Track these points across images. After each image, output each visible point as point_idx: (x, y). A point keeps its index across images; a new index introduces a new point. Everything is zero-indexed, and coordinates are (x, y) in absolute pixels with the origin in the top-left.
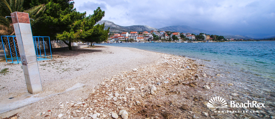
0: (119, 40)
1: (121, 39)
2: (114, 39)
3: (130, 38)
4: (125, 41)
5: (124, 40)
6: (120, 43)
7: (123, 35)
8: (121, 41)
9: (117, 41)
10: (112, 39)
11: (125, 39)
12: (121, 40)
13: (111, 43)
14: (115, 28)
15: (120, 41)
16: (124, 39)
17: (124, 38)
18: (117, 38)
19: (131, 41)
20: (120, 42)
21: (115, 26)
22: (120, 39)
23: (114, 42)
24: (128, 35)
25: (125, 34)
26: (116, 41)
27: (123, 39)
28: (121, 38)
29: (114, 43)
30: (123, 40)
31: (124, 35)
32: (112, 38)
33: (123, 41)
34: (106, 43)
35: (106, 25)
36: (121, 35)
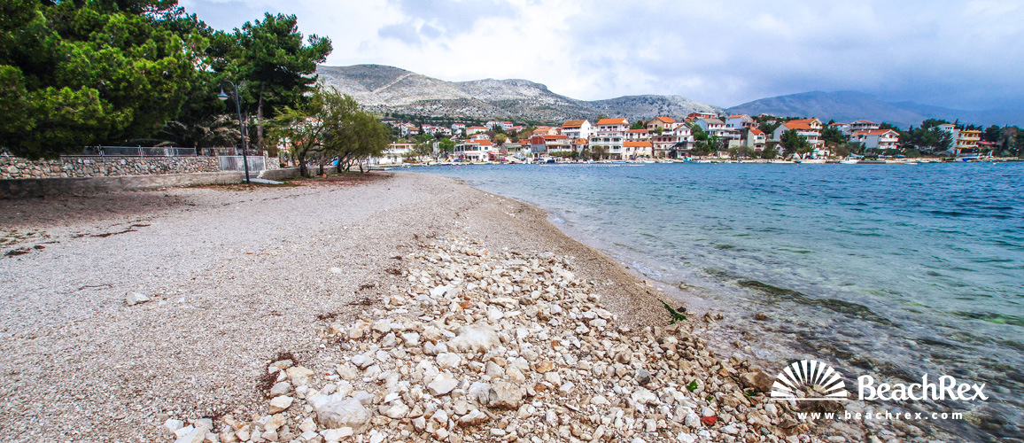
0: (548, 151)
1: (555, 147)
2: (530, 149)
3: (595, 143)
4: (574, 156)
5: (569, 150)
6: (549, 162)
7: (568, 131)
8: (556, 155)
10: (523, 146)
11: (575, 146)
12: (555, 151)
13: (514, 163)
15: (551, 154)
16: (568, 147)
17: (569, 142)
18: (541, 143)
19: (596, 158)
20: (547, 159)
21: (552, 101)
22: (551, 147)
23: (525, 160)
24: (590, 131)
25: (576, 128)
26: (536, 155)
27: (564, 147)
28: (558, 143)
30: (564, 150)
31: (574, 130)
32: (524, 143)
33: (565, 155)
34: (494, 162)
35: (519, 97)
36: (559, 131)
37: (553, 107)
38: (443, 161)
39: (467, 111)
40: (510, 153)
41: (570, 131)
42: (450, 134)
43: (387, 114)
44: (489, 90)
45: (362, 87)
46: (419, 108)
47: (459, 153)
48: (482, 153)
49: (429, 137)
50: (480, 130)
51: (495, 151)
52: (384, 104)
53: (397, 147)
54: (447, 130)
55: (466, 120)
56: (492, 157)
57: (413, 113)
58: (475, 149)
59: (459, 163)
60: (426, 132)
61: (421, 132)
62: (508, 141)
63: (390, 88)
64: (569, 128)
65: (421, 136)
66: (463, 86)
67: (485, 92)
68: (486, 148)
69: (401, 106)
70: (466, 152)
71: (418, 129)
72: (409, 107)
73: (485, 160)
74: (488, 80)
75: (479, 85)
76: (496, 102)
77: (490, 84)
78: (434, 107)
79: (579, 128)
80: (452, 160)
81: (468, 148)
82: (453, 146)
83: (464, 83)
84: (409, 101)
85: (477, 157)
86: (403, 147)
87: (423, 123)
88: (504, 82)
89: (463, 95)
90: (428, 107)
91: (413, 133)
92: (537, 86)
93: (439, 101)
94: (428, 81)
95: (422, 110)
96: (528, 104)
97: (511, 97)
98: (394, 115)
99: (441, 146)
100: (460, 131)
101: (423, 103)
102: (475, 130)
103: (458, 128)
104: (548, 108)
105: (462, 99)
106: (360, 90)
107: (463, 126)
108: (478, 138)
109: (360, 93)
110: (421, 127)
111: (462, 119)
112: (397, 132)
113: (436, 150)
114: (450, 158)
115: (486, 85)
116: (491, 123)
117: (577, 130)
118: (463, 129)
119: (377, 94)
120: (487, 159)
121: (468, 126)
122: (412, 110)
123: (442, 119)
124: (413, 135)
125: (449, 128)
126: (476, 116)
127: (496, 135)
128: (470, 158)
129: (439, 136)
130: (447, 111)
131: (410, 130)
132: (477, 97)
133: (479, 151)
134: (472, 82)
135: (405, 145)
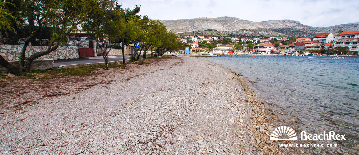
0: (307, 49)
1: (311, 47)
2: (294, 48)
3: (338, 45)
4: (323, 52)
5: (319, 49)
6: (309, 55)
7: (318, 39)
8: (312, 52)
9: (301, 52)
10: (290, 47)
11: (323, 47)
12: (311, 49)
13: (285, 55)
14: (301, 32)
15: (309, 51)
16: (318, 47)
17: (319, 45)
18: (302, 45)
19: (339, 53)
20: (307, 54)
21: (301, 28)
22: (308, 47)
23: (291, 53)
24: (333, 39)
25: (324, 37)
26: (298, 52)
27: (315, 47)
28: (312, 45)
29: (293, 55)
30: (316, 49)
31: (322, 39)
32: (291, 45)
33: (317, 52)
34: (274, 54)
35: (285, 27)
36: (312, 39)
37: (302, 31)
38: (247, 53)
39: (261, 33)
40: (282, 50)
41: (320, 39)
42: (253, 42)
43: (228, 35)
44: (271, 25)
45: (220, 25)
46: (241, 32)
47: (256, 49)
48: (267, 50)
49: (243, 43)
50: (266, 40)
51: (275, 49)
52: (228, 31)
53: (227, 46)
54: (251, 40)
55: (260, 37)
56: (272, 52)
57: (239, 34)
58: (264, 47)
59: (256, 54)
60: (242, 41)
61: (240, 40)
62: (281, 44)
63: (231, 25)
64: (319, 38)
65: (240, 42)
66: (261, 23)
67: (270, 26)
68: (270, 48)
69: (234, 32)
70: (259, 49)
71: (239, 40)
72: (237, 32)
73: (269, 53)
74: (271, 21)
75: (268, 22)
76: (274, 29)
77: (273, 22)
78: (248, 32)
79: (325, 37)
80: (252, 53)
81: (261, 47)
82: (253, 46)
83: (261, 22)
84: (237, 29)
85: (265, 52)
86: (230, 46)
87: (242, 37)
88: (279, 21)
89: (260, 27)
90: (245, 32)
91: (237, 41)
92: (295, 22)
93: (250, 29)
94: (246, 22)
95: (242, 33)
96: (290, 30)
97: (282, 27)
98: (231, 35)
99: (247, 46)
100: (257, 41)
101: (243, 30)
102: (263, 40)
103: (256, 40)
104: (299, 31)
105: (259, 28)
106: (219, 26)
107: (259, 39)
108: (266, 43)
109: (219, 27)
110: (240, 39)
111: (258, 36)
112: (231, 41)
113: (245, 48)
114: (251, 52)
115: (271, 22)
116: (272, 38)
117: (324, 39)
118: (258, 40)
119: (226, 27)
120: (270, 53)
121: (261, 39)
122: (238, 33)
123: (250, 36)
124: (237, 42)
125: (252, 39)
126: (265, 35)
127: (274, 42)
128: (261, 52)
129: (247, 42)
130: (253, 33)
131: (235, 40)
132: (266, 28)
133: (266, 49)
134: (265, 22)
135: (231, 45)
